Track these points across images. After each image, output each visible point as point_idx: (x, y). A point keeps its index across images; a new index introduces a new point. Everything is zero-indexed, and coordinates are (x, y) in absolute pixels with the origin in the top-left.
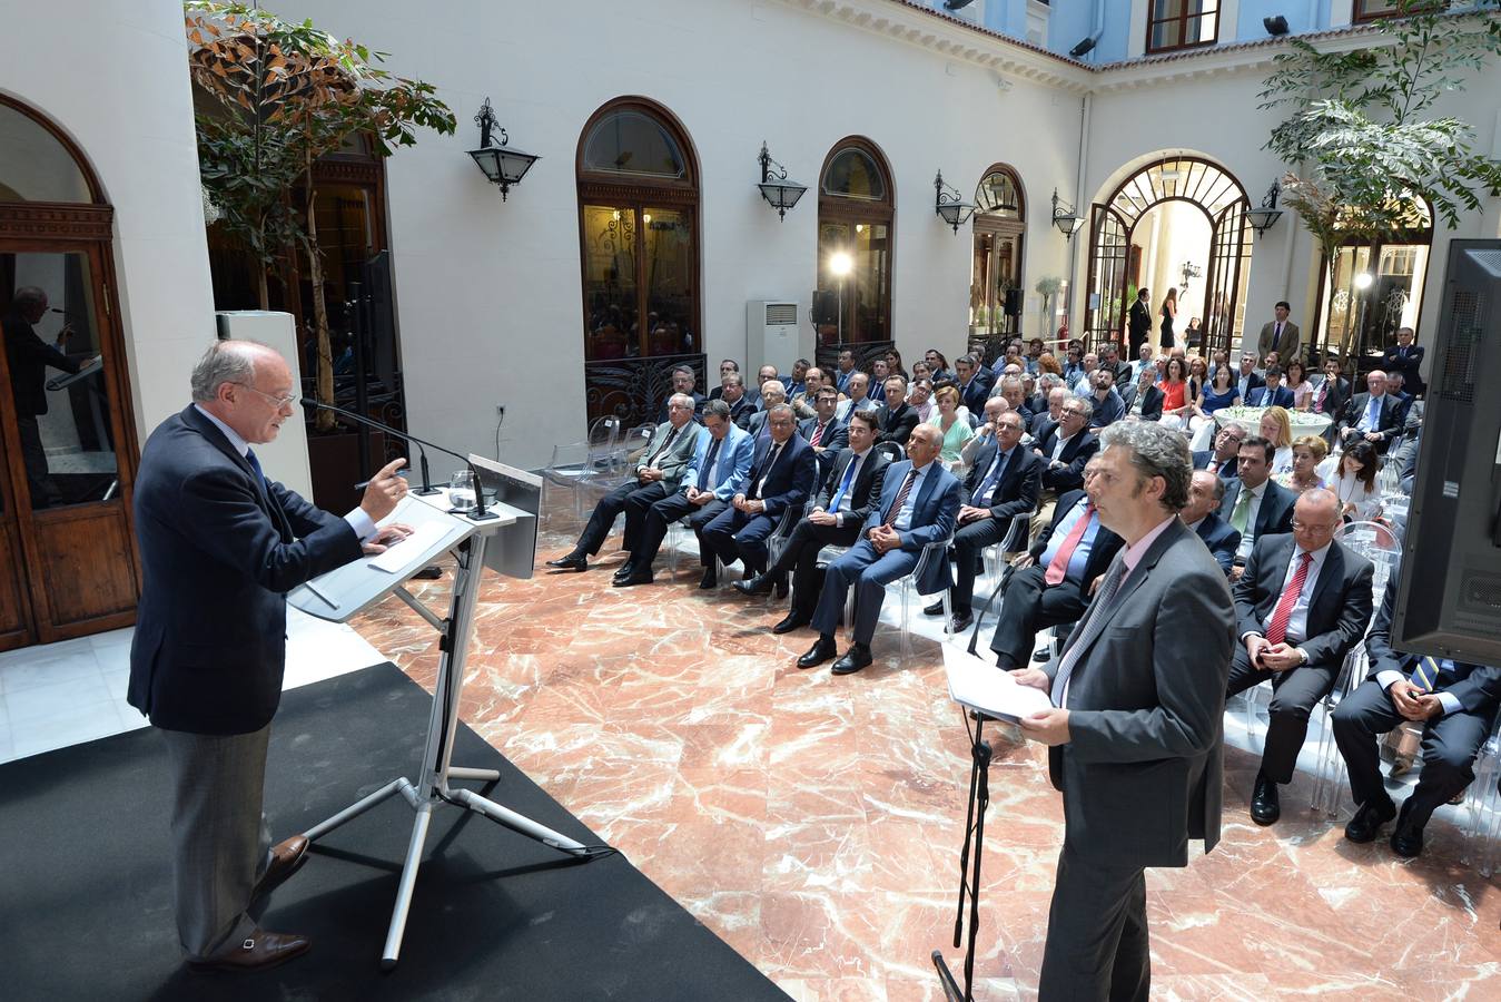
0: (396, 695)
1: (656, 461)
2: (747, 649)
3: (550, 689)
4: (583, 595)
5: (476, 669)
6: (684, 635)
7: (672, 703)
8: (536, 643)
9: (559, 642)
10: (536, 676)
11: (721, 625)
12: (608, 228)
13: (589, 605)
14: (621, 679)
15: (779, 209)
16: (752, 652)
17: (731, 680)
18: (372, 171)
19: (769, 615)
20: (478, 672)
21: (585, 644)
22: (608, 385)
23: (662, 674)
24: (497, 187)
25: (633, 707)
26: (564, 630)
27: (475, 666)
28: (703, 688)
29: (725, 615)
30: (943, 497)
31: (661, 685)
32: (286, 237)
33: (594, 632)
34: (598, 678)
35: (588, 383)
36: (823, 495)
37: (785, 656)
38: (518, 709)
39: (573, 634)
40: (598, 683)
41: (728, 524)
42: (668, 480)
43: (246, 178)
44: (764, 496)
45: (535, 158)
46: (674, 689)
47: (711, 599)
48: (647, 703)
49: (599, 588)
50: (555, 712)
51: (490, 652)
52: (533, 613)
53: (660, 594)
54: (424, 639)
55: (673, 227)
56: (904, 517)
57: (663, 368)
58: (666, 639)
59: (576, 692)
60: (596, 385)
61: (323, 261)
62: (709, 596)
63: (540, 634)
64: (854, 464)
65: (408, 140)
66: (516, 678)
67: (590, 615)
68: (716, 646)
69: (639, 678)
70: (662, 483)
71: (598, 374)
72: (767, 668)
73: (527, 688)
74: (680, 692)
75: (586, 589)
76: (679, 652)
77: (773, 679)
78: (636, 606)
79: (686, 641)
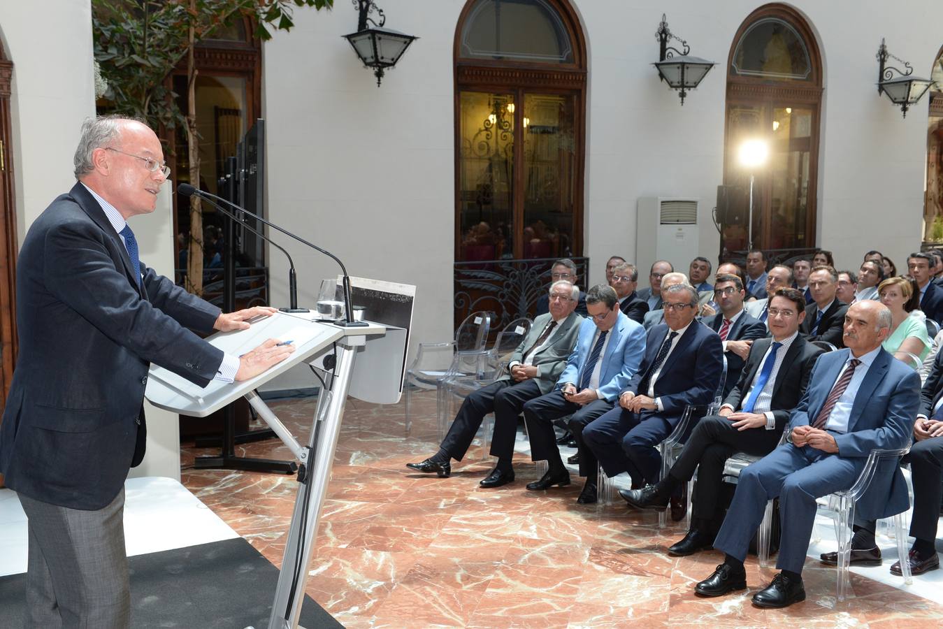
0: (246, 568)
1: (531, 356)
2: (635, 569)
3: (406, 587)
4: (444, 500)
5: (328, 561)
6: (559, 548)
7: (544, 615)
8: (392, 542)
9: (417, 544)
10: (392, 573)
11: (603, 542)
12: (483, 128)
13: (451, 509)
14: (485, 585)
15: (680, 90)
16: (640, 572)
17: (614, 599)
18: (250, 58)
19: (662, 537)
20: (330, 564)
21: (446, 547)
22: (478, 289)
23: (532, 585)
24: (371, 71)
25: (499, 614)
26: (423, 532)
27: (328, 558)
28: (580, 604)
29: (606, 533)
30: (894, 392)
31: (531, 596)
32: (167, 119)
33: (456, 536)
34: (460, 582)
35: (457, 287)
36: (734, 392)
37: (682, 581)
38: (371, 603)
39: (433, 537)
40: (459, 586)
41: (614, 426)
42: (544, 378)
43: (134, 56)
44: (658, 393)
45: (412, 38)
46: (546, 601)
47: (590, 515)
48: (514, 611)
49: (462, 494)
50: (410, 610)
51: (344, 546)
52: (390, 514)
53: (530, 505)
54: (276, 528)
55: (554, 130)
56: (840, 416)
57: (540, 272)
58: (537, 550)
59: (435, 593)
60: (465, 289)
61: (199, 141)
62: (589, 511)
63: (397, 534)
64: (774, 353)
65: (286, 24)
66: (370, 573)
67: (452, 519)
68: (596, 563)
69: (505, 586)
70: (537, 381)
71: (469, 277)
72: (660, 591)
73: (382, 583)
74: (554, 605)
75: (449, 494)
76: (552, 564)
77: (667, 602)
78: (504, 514)
79: (561, 554)
